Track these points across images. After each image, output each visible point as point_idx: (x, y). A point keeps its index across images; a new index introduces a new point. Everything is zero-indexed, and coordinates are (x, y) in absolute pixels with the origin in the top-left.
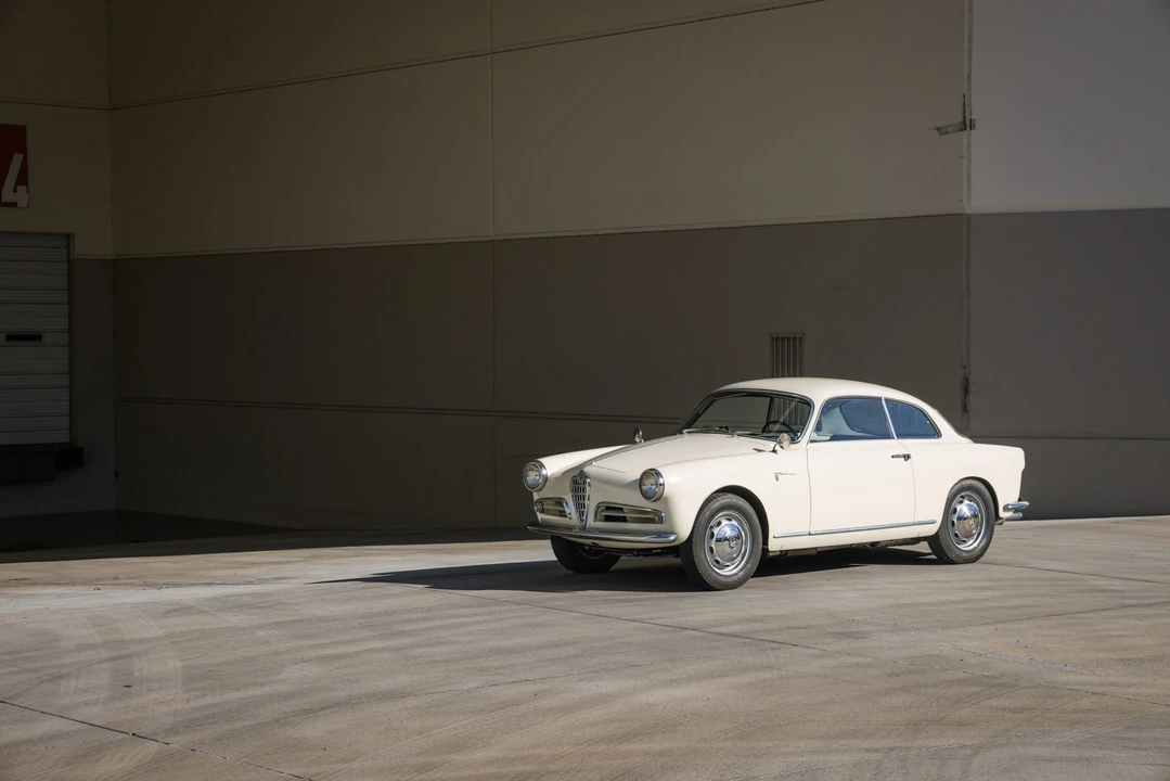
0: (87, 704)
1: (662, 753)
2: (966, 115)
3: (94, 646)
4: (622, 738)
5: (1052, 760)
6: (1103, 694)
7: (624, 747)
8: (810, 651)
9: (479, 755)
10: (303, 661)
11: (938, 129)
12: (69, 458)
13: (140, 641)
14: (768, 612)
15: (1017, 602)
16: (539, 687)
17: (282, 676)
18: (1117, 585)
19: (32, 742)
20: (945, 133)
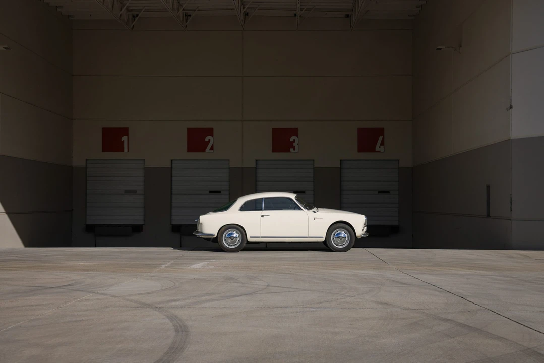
2: (511, 103)
20: (507, 111)
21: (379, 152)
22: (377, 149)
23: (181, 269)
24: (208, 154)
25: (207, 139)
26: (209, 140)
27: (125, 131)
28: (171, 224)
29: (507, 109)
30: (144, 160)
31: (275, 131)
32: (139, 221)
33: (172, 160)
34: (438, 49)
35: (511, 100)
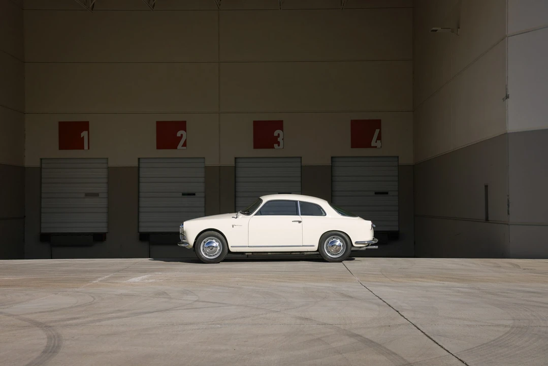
2: (507, 92)
20: (504, 101)
21: (376, 147)
22: (373, 144)
23: (117, 283)
24: (180, 152)
25: (179, 134)
26: (182, 135)
27: (85, 126)
28: (139, 232)
29: (503, 99)
30: (107, 158)
31: (257, 124)
32: (101, 228)
33: (139, 159)
34: (433, 31)
35: (507, 89)
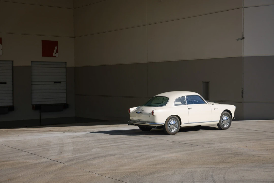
0: (52, 156)
1: (164, 168)
2: (243, 36)
3: (58, 144)
4: (156, 165)
5: (245, 170)
6: (260, 157)
7: (156, 166)
8: (201, 147)
9: (126, 167)
10: (97, 148)
11: (237, 39)
12: (65, 106)
13: (67, 143)
14: (195, 139)
15: (247, 137)
16: (143, 154)
17: (92, 151)
18: (270, 134)
19: (39, 163)
22: (54, 55)
